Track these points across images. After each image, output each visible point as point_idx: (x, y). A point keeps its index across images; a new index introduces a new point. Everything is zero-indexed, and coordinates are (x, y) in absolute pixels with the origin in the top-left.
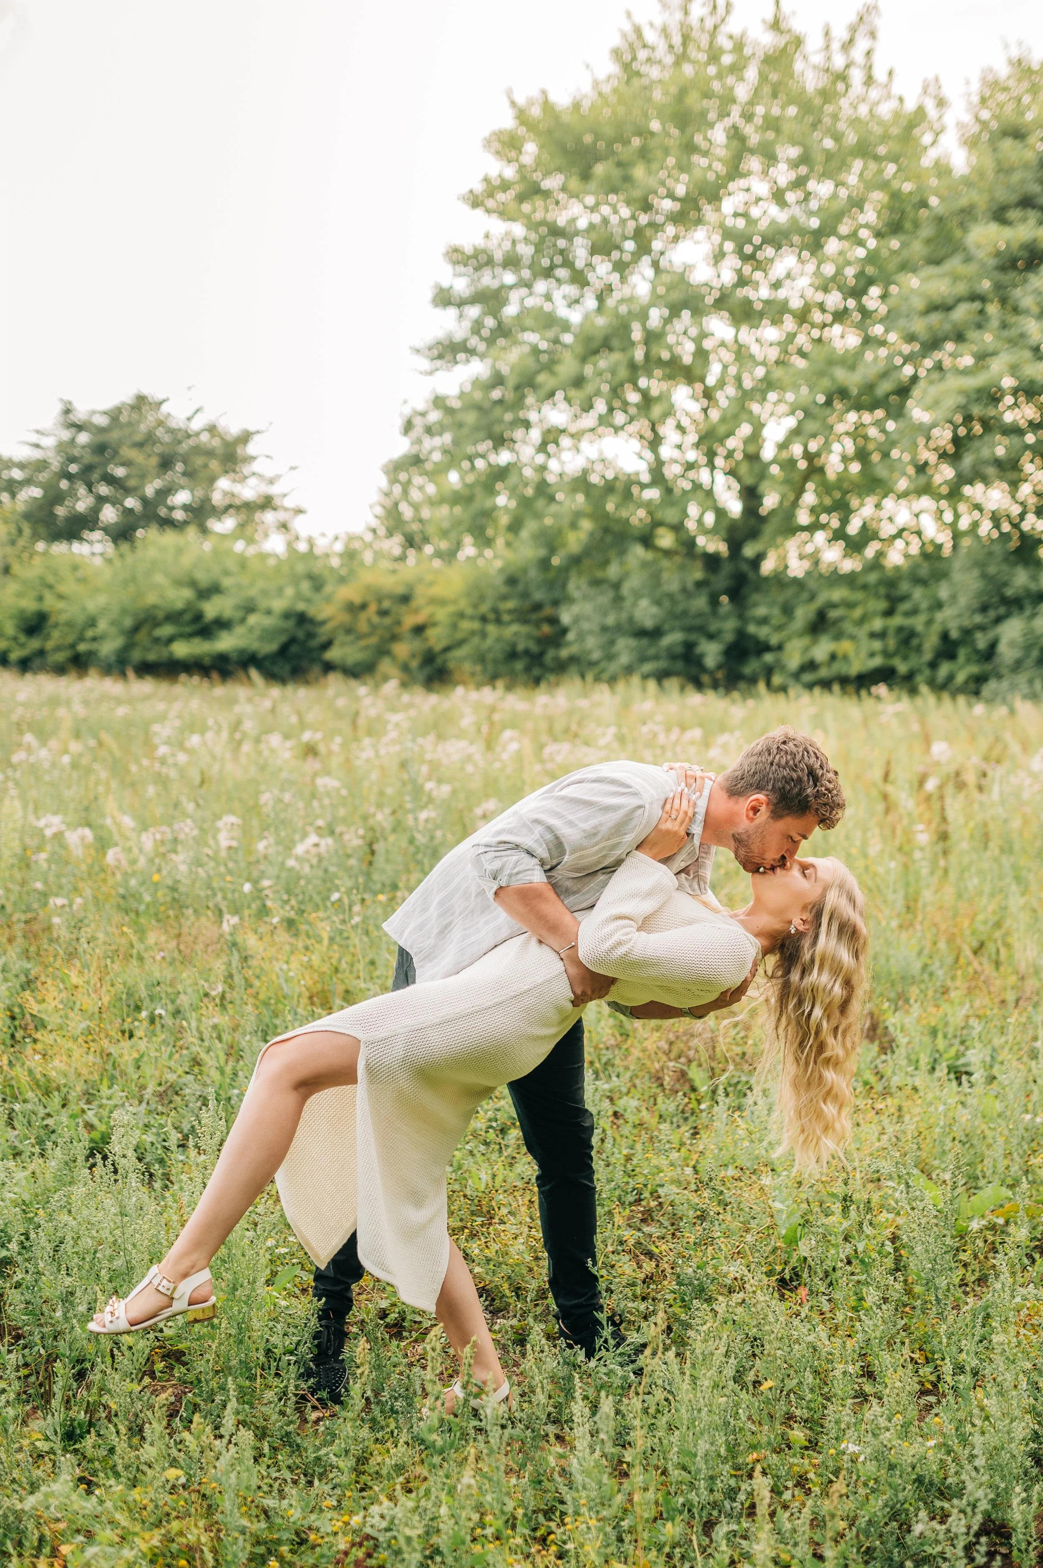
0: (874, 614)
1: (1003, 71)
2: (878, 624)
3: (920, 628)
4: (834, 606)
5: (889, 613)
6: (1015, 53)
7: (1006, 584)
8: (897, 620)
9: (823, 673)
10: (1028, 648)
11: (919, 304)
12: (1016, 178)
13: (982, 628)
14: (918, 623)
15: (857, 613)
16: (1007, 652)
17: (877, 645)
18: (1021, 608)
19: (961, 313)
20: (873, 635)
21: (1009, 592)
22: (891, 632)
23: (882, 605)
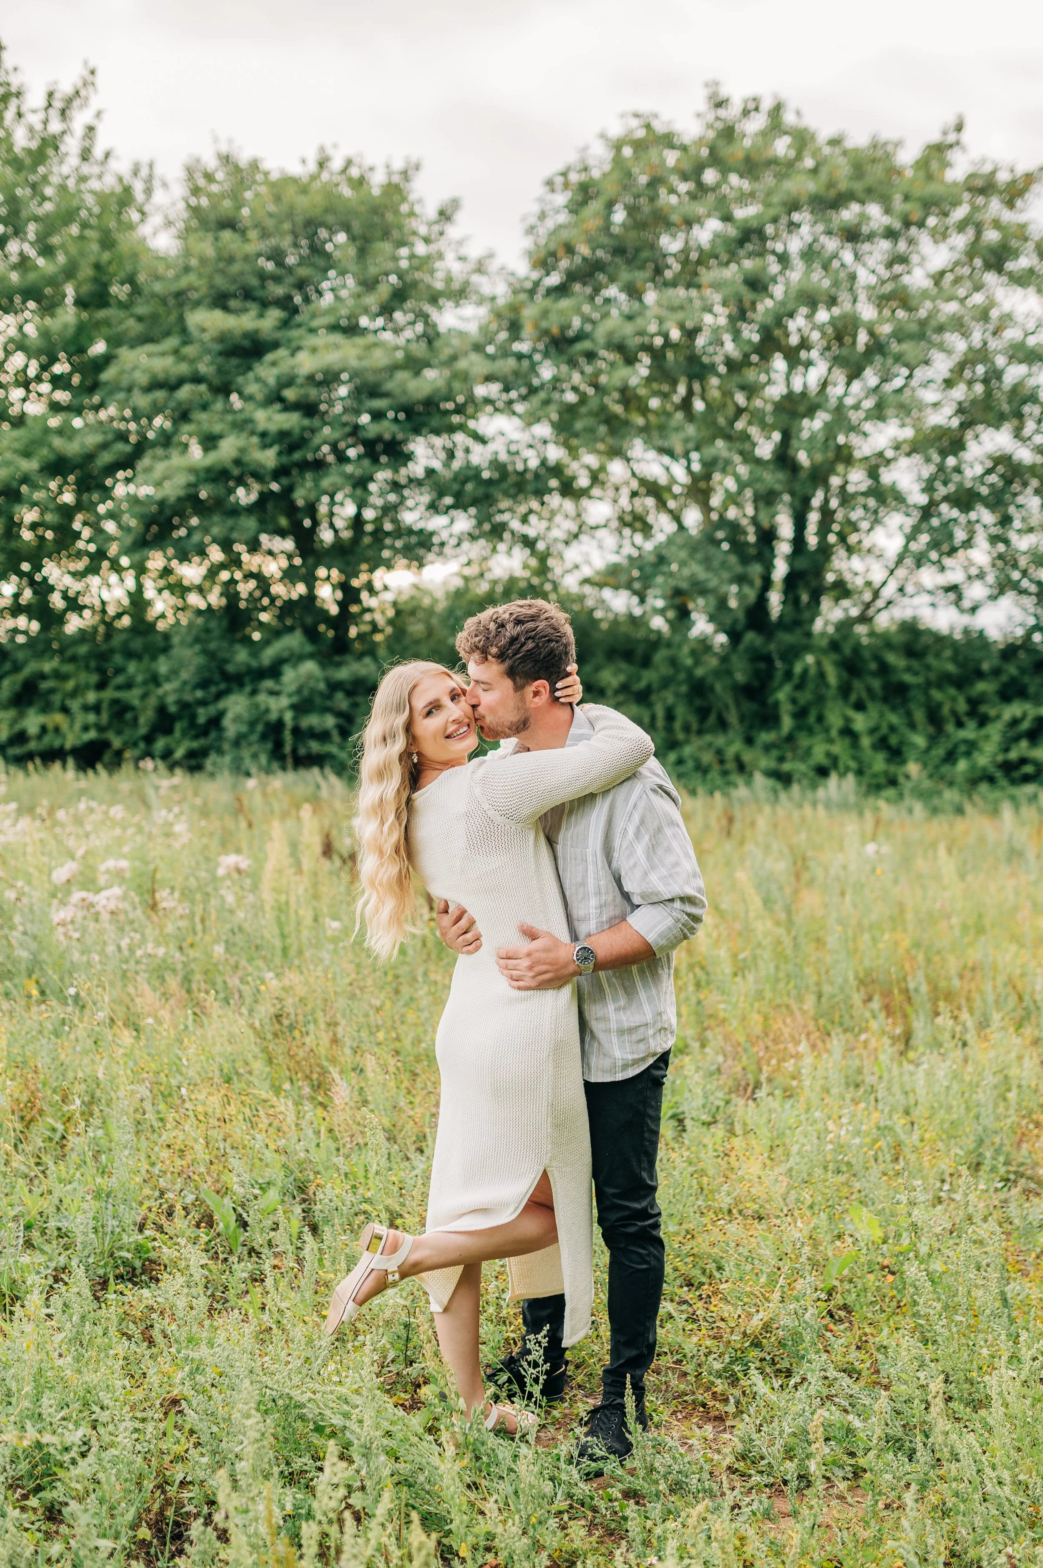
0: (87, 687)
1: (211, 162)
2: (91, 697)
3: (136, 702)
4: (43, 676)
5: (101, 686)
6: (224, 149)
7: (226, 661)
8: (109, 694)
9: (32, 745)
10: (252, 724)
11: (142, 379)
12: (236, 268)
13: (203, 703)
14: (133, 696)
15: (70, 685)
16: (231, 728)
17: (91, 718)
18: (241, 685)
19: (185, 392)
20: (86, 708)
21: (230, 668)
22: (105, 706)
23: (94, 678)
